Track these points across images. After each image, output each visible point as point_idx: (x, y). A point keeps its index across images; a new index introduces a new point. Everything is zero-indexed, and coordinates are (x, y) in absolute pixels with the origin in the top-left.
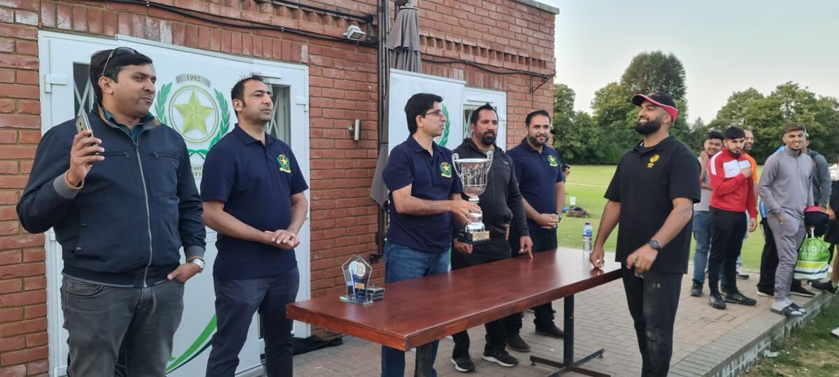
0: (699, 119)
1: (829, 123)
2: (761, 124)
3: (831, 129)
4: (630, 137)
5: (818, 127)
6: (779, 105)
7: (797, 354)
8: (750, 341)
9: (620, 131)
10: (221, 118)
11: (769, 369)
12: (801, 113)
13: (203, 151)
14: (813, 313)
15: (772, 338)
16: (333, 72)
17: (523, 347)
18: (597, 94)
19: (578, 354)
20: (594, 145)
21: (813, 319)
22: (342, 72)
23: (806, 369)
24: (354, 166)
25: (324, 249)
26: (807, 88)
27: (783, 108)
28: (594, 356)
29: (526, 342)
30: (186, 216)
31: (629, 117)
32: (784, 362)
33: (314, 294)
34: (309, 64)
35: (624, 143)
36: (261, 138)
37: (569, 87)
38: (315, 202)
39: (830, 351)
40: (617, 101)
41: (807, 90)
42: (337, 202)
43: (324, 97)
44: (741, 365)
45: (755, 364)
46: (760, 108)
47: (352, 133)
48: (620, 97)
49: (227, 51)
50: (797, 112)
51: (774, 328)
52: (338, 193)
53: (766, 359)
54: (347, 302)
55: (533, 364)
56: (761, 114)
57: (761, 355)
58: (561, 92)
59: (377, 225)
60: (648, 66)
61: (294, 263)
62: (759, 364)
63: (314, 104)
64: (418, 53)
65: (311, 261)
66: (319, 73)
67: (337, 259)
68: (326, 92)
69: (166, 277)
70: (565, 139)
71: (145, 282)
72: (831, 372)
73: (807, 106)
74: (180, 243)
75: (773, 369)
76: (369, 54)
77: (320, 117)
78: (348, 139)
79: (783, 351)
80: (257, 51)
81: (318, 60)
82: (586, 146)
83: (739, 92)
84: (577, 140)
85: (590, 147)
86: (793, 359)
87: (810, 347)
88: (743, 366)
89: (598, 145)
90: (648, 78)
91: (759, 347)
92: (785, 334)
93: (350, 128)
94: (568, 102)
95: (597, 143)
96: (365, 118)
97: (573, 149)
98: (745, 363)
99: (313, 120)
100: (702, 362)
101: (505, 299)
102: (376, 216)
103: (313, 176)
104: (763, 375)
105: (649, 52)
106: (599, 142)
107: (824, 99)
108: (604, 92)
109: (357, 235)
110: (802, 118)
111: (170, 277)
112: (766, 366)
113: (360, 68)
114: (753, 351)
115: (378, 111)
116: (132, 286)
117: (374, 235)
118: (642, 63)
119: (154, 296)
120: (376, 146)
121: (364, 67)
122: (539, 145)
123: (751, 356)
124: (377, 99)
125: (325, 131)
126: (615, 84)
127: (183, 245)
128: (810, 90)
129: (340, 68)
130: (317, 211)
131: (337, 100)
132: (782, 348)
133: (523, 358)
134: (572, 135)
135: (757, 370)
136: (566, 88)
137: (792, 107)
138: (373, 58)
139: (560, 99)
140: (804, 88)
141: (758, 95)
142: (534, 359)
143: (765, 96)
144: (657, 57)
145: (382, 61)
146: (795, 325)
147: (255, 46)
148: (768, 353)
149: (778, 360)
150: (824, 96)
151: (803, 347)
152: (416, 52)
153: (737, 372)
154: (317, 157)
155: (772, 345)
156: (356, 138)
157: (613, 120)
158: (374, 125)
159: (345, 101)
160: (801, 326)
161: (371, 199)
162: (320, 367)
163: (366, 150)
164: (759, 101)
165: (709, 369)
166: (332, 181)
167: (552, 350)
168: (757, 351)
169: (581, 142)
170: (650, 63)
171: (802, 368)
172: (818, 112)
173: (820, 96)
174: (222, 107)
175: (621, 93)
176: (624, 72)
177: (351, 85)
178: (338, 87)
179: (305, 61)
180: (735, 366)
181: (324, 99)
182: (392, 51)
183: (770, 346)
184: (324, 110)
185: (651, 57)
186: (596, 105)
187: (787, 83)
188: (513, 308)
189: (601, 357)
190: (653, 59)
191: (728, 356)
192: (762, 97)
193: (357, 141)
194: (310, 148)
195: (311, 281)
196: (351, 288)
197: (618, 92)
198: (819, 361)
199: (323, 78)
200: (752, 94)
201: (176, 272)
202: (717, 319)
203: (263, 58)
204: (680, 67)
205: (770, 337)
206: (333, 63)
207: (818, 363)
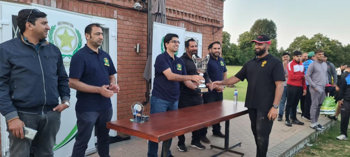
0: (282, 47)
1: (335, 50)
2: (307, 50)
3: (335, 53)
4: (253, 54)
5: (330, 52)
6: (315, 43)
7: (320, 145)
8: (301, 140)
9: (249, 52)
10: (78, 41)
11: (309, 151)
12: (324, 46)
13: (70, 56)
14: (327, 129)
15: (310, 138)
16: (128, 23)
17: (207, 141)
18: (240, 36)
19: (231, 144)
20: (238, 57)
21: (327, 131)
22: (132, 23)
23: (324, 152)
24: (137, 64)
25: (123, 99)
26: (326, 36)
27: (316, 44)
28: (237, 145)
29: (209, 139)
30: (61, 84)
31: (253, 46)
32: (315, 149)
33: (119, 118)
34: (117, 19)
35: (251, 57)
36: (96, 51)
37: (228, 33)
38: (119, 79)
39: (334, 144)
40: (248, 39)
41: (326, 37)
42: (129, 79)
43: (124, 33)
44: (297, 149)
45: (303, 149)
46: (307, 44)
47: (136, 49)
48: (249, 37)
49: (81, 12)
50: (322, 46)
51: (311, 135)
52: (129, 75)
53: (307, 147)
54: (133, 122)
55: (212, 148)
56: (307, 46)
57: (305, 145)
58: (225, 35)
59: (146, 89)
60: (261, 25)
61: (110, 105)
62: (305, 149)
63: (119, 36)
64: (165, 16)
65: (117, 104)
66: (122, 23)
67: (128, 103)
68: (125, 31)
69: (52, 110)
70: (226, 55)
71: (43, 112)
72: (334, 153)
73: (326, 43)
74: (59, 95)
75: (311, 151)
76: (143, 16)
77: (122, 42)
78: (134, 52)
79: (315, 144)
80: (94, 13)
81: (121, 17)
82: (235, 58)
83: (298, 37)
84: (231, 55)
85: (236, 58)
86: (318, 147)
87: (326, 142)
88: (298, 150)
89: (240, 58)
90: (261, 30)
91: (305, 142)
92: (316, 137)
93: (135, 47)
94: (227, 39)
95: (239, 57)
96: (142, 43)
97: (229, 59)
98: (299, 148)
99: (119, 43)
100: (282, 148)
101: (201, 121)
102: (146, 85)
103: (119, 67)
104: (306, 153)
105: (262, 19)
106: (240, 56)
107: (333, 41)
108: (243, 35)
109: (138, 93)
110: (324, 48)
111: (54, 109)
112: (308, 150)
113: (140, 21)
114: (302, 144)
115: (147, 40)
116: (37, 113)
117: (145, 93)
118: (259, 23)
119: (47, 118)
120: (146, 55)
121: (142, 21)
122: (216, 56)
123: (302, 146)
124: (147, 35)
125: (124, 48)
126: (248, 32)
127: (60, 96)
128: (328, 37)
129: (131, 21)
130: (120, 83)
131: (129, 35)
132: (314, 143)
133: (208, 146)
134: (229, 53)
135: (304, 152)
136: (227, 33)
137: (320, 44)
138: (146, 17)
139: (224, 38)
140: (325, 36)
141: (306, 38)
142: (212, 146)
143: (309, 39)
144: (265, 21)
145: (149, 18)
146: (320, 133)
147: (93, 11)
148: (308, 145)
149: (313, 148)
150: (333, 39)
151: (323, 142)
152: (164, 15)
153: (296, 152)
154: (120, 59)
155: (310, 141)
156: (138, 51)
157: (246, 47)
158: (145, 46)
159: (133, 35)
160: (322, 134)
161: (144, 78)
162: (121, 149)
163: (141, 57)
164: (307, 41)
165: (284, 151)
166: (127, 70)
167: (220, 142)
168: (304, 143)
169: (233, 56)
170: (262, 23)
171: (323, 151)
172: (330, 46)
173: (332, 39)
174: (79, 37)
175: (250, 36)
176: (251, 27)
177: (136, 28)
178: (130, 29)
179: (116, 18)
180: (295, 149)
181: (123, 34)
182: (154, 14)
183: (309, 142)
184: (124, 39)
185: (263, 21)
186: (240, 40)
187: (318, 34)
188: (204, 125)
189: (240, 146)
190: (264, 22)
191: (293, 146)
192: (308, 39)
193: (138, 53)
194: (117, 55)
195: (117, 112)
196: (135, 116)
197: (249, 35)
198: (329, 148)
199: (123, 25)
200: (304, 38)
201: (57, 108)
202: (288, 131)
203: (97, 16)
204: (275, 26)
205: (309, 138)
206: (128, 19)
207: (329, 149)
